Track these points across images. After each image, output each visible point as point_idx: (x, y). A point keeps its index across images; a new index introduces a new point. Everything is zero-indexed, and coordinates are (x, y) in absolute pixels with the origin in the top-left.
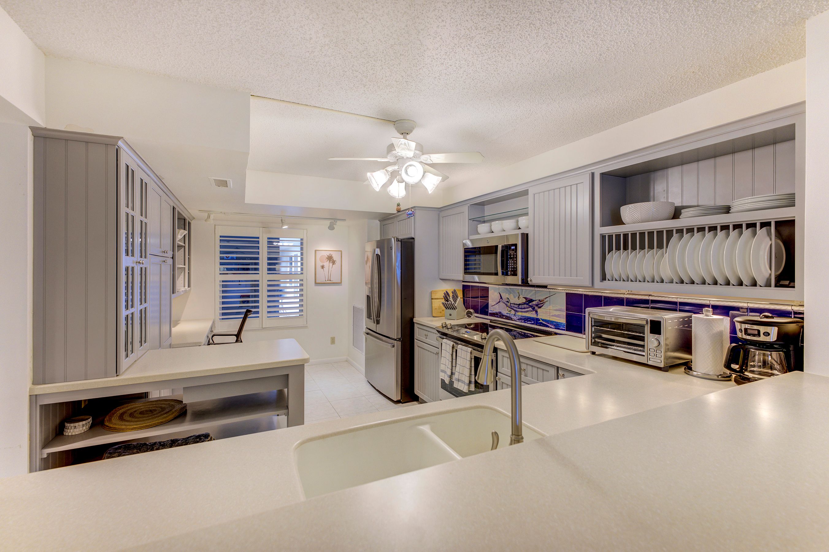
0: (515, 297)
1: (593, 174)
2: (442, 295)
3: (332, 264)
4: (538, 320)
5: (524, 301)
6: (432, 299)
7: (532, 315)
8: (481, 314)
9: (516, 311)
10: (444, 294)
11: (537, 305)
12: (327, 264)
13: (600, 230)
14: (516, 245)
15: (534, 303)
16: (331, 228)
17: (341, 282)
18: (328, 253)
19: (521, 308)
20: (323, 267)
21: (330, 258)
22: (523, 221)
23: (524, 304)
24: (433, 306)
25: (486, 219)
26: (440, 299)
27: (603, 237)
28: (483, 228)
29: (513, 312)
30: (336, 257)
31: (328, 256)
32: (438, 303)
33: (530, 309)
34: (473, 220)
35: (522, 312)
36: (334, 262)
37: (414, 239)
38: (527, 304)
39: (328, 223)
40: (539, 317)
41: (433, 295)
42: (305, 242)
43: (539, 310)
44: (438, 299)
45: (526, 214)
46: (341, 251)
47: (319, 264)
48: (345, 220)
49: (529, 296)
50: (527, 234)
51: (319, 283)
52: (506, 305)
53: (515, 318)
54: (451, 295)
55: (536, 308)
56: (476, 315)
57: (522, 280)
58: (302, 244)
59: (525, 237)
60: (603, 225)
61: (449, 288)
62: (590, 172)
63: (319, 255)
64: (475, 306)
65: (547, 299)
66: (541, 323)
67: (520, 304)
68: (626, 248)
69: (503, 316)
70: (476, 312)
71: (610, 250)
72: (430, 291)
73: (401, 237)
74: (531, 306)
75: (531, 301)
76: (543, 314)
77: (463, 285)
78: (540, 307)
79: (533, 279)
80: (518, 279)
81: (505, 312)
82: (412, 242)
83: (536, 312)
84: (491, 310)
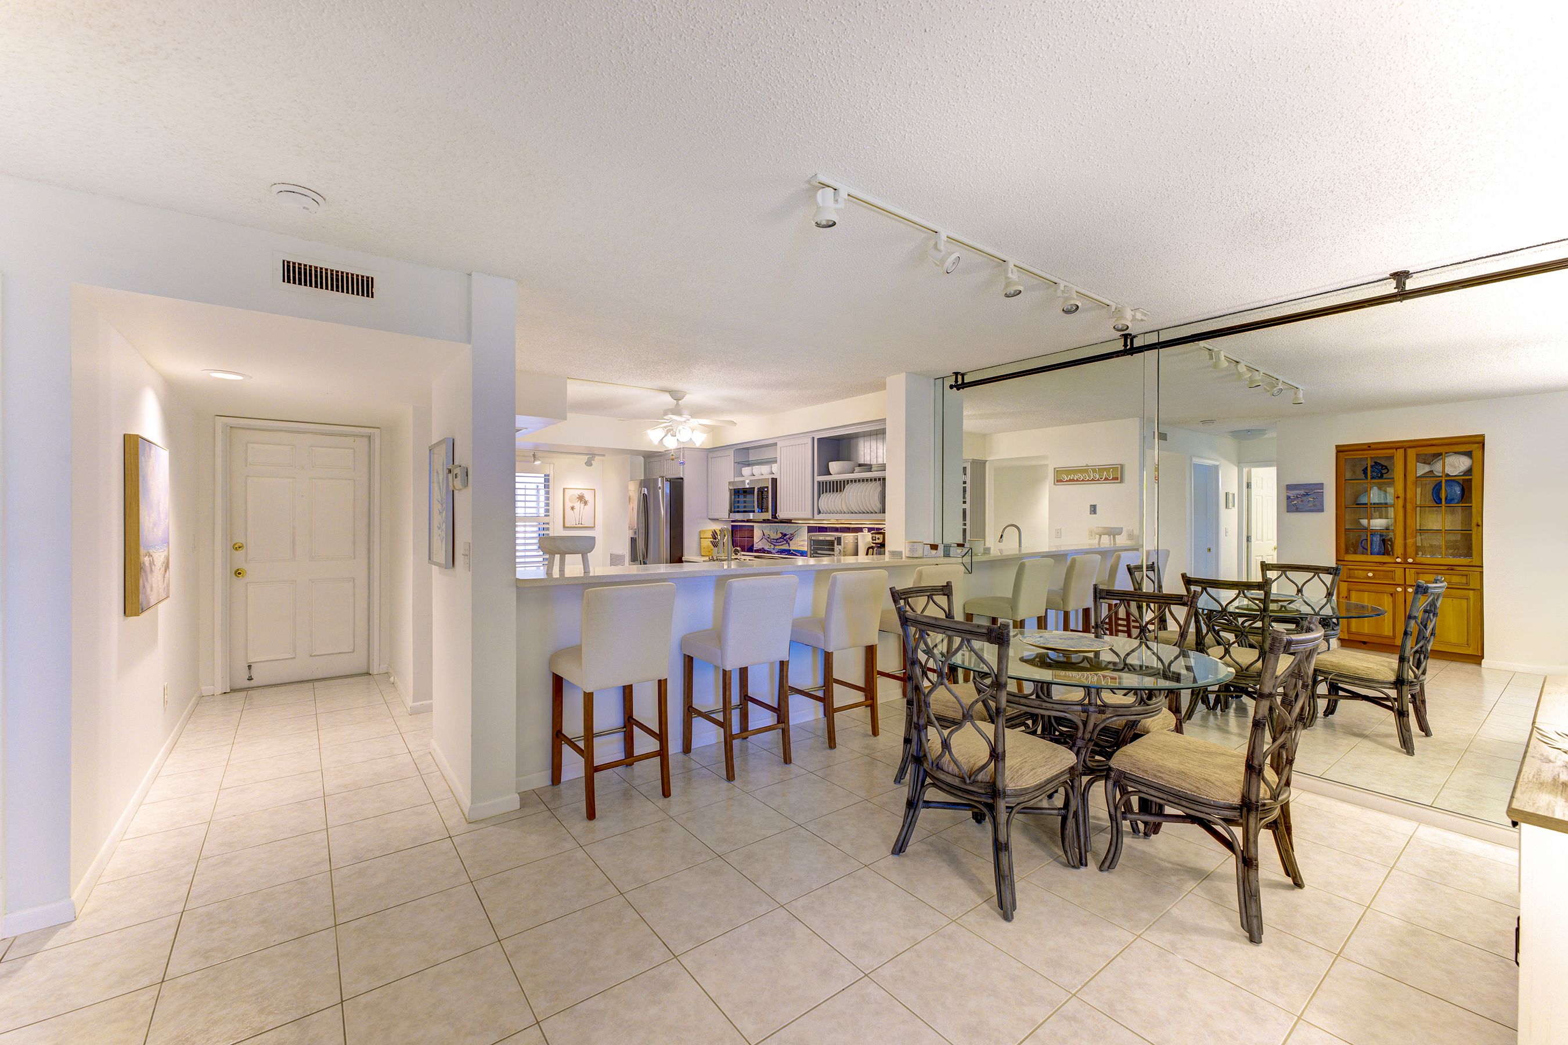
0: (774, 533)
1: (813, 438)
2: (709, 535)
3: (583, 505)
4: (790, 550)
5: (781, 535)
6: (701, 538)
7: (786, 547)
8: (747, 551)
9: (774, 545)
10: (713, 532)
11: (789, 538)
12: (578, 505)
13: (818, 478)
14: (767, 487)
15: (787, 536)
16: (589, 463)
17: (594, 527)
18: (579, 492)
19: (779, 543)
20: (572, 508)
21: (581, 498)
22: (775, 467)
23: (781, 538)
24: (702, 545)
25: (750, 462)
26: (709, 538)
27: (819, 483)
28: (746, 471)
29: (772, 547)
30: (588, 496)
31: (579, 495)
32: (707, 543)
33: (785, 542)
34: (738, 463)
35: (779, 545)
36: (586, 503)
37: (682, 479)
38: (783, 538)
39: (586, 457)
40: (791, 548)
41: (702, 535)
42: (551, 478)
43: (791, 543)
44: (706, 538)
45: (776, 462)
46: (594, 490)
47: (568, 505)
48: (604, 455)
49: (784, 532)
50: (776, 479)
51: (568, 527)
52: (767, 540)
53: (774, 551)
54: (718, 533)
55: (789, 541)
56: (743, 553)
57: (772, 515)
58: (547, 480)
59: (774, 481)
60: (819, 475)
61: (717, 527)
62: (811, 437)
63: (568, 493)
64: (742, 544)
65: (796, 533)
66: (792, 553)
67: (778, 539)
68: (837, 491)
69: (765, 551)
70: (743, 550)
71: (823, 493)
72: (698, 531)
73: (669, 477)
74: (785, 540)
75: (785, 535)
76: (793, 546)
77: (732, 525)
78: (791, 540)
79: (782, 515)
80: (768, 516)
81: (766, 548)
82: (681, 482)
83: (789, 544)
84: (756, 547)
